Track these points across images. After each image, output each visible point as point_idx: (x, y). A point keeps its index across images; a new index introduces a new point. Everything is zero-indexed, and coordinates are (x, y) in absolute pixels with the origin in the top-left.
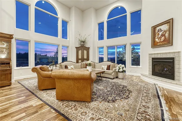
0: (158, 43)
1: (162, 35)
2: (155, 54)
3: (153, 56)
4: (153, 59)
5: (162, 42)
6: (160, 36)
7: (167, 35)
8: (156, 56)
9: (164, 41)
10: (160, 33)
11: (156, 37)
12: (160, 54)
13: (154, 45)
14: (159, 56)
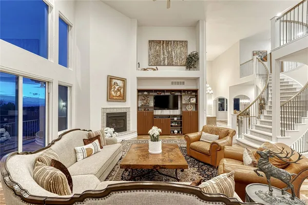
0: (114, 96)
1: (118, 90)
2: (110, 108)
3: (108, 111)
4: (108, 114)
5: (118, 97)
6: (116, 90)
7: (122, 91)
8: (112, 111)
9: (120, 96)
10: (117, 87)
11: (112, 90)
12: (116, 108)
13: (110, 98)
14: (115, 111)
